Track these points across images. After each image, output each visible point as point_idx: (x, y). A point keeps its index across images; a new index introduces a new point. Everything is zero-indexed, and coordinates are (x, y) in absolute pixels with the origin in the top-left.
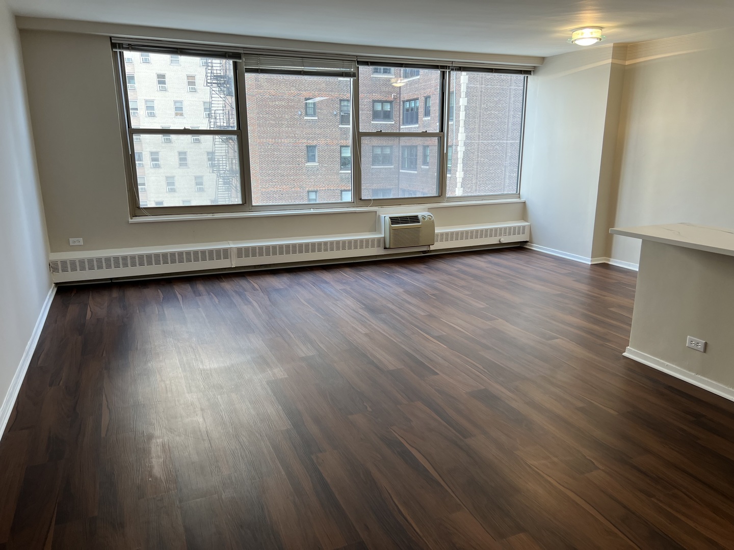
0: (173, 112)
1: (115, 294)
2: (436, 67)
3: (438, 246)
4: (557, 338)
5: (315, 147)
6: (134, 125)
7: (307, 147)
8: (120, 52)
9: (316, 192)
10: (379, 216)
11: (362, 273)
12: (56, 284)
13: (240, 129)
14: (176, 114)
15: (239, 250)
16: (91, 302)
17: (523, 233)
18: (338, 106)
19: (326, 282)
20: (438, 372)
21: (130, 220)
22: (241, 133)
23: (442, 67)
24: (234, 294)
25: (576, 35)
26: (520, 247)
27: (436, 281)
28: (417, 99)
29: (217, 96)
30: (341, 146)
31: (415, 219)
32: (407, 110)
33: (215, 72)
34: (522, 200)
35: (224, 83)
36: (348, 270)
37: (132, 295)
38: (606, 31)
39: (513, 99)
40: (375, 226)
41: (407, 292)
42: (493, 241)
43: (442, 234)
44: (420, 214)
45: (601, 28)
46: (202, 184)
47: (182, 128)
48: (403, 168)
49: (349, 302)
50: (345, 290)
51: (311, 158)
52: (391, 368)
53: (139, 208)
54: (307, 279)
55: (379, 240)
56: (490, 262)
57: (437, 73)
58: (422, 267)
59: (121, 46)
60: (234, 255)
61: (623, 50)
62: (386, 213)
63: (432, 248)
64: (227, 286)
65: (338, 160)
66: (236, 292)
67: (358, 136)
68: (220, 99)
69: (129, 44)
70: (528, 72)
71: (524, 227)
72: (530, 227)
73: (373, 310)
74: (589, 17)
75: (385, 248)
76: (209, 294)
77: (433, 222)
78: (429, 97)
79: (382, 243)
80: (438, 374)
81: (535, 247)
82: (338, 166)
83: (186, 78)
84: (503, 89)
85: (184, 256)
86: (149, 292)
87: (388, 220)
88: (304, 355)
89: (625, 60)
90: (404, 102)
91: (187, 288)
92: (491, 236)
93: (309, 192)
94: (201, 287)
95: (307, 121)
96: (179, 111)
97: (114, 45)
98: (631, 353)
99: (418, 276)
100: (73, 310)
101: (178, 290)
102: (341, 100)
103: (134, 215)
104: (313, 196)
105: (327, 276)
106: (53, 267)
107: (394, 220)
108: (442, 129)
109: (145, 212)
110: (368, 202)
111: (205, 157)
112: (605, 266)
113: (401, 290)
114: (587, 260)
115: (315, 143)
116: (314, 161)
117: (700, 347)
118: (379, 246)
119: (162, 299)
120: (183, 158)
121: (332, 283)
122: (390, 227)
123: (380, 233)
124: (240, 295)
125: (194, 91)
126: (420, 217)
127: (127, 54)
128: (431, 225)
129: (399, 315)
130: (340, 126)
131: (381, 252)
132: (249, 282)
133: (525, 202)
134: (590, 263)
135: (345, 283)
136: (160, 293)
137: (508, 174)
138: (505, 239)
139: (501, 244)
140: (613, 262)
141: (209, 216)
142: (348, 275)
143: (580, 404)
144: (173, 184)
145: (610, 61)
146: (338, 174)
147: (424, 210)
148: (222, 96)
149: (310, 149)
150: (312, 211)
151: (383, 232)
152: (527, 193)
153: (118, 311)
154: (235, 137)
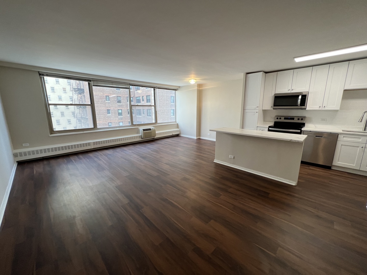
0: (58, 99)
1: (45, 162)
2: (152, 87)
3: (157, 136)
4: (196, 159)
5: (110, 110)
6: (50, 102)
7: (107, 110)
8: (43, 77)
9: (111, 123)
10: (139, 129)
11: (136, 146)
12: (17, 162)
13: (92, 104)
14: (59, 100)
15: (94, 143)
16: (35, 167)
17: (178, 132)
18: (116, 98)
19: (125, 150)
20: (170, 174)
21: (50, 135)
22: (92, 105)
23: (154, 87)
24: (94, 157)
25: (190, 81)
26: (177, 136)
27: (159, 147)
28: (140, 97)
29: (75, 94)
30: (118, 110)
31: (150, 129)
32: (137, 100)
33: (74, 87)
34: (177, 123)
35: (77, 91)
36: (131, 146)
37: (53, 162)
38: (197, 80)
39: (166, 97)
40: (138, 132)
41: (152, 151)
42: (171, 134)
43: (158, 133)
44: (151, 128)
45: (196, 79)
46: (70, 122)
47: (70, 103)
48: (137, 115)
49: (135, 156)
50: (132, 152)
51: (109, 113)
52: (156, 175)
53: (53, 131)
54: (118, 150)
55: (140, 136)
56: (172, 140)
57: (153, 89)
58: (153, 143)
59: (43, 75)
60: (92, 144)
61: (199, 85)
62: (141, 128)
63: (155, 137)
64: (91, 155)
65: (118, 113)
66: (95, 157)
67: (131, 106)
68: (76, 95)
69: (47, 75)
70: (176, 90)
71: (178, 130)
72: (180, 130)
73: (144, 158)
74: (193, 76)
75: (142, 138)
76: (85, 159)
77: (155, 130)
78: (143, 96)
79: (141, 137)
80: (170, 175)
81: (182, 135)
82: (118, 115)
83: (62, 89)
84: (163, 95)
85: (73, 146)
86: (60, 160)
87: (142, 130)
88: (126, 175)
89: (200, 88)
90: (136, 97)
91: (76, 157)
92: (170, 133)
93: (109, 123)
94: (81, 156)
95: (107, 102)
96: (60, 99)
97: (40, 74)
98: (215, 161)
99: (153, 146)
100: (27, 171)
101: (72, 158)
102: (117, 97)
103: (51, 134)
104: (110, 124)
105: (125, 148)
106: (15, 155)
107: (144, 130)
108: (155, 105)
109: (56, 132)
110: (135, 125)
111: (71, 113)
112: (199, 139)
113: (150, 150)
114: (195, 138)
115: (110, 109)
116: (110, 114)
117: (233, 158)
118: (140, 138)
119: (66, 162)
120: (62, 114)
121: (128, 150)
122: (143, 132)
123: (140, 134)
124: (96, 158)
125: (66, 93)
126: (151, 129)
127: (46, 78)
128: (155, 131)
129: (152, 158)
130: (118, 104)
131: (141, 139)
132: (99, 153)
133: (178, 124)
134: (196, 138)
135: (131, 150)
136: (65, 160)
137: (166, 117)
138: (174, 134)
139: (173, 135)
140: (201, 138)
141: (82, 132)
142: (131, 147)
143: (210, 177)
144: (59, 122)
145: (197, 88)
146: (118, 117)
147: (152, 127)
148: (77, 94)
149: (108, 110)
150: (118, 129)
151: (141, 133)
152: (178, 121)
153: (48, 169)
154: (90, 107)
